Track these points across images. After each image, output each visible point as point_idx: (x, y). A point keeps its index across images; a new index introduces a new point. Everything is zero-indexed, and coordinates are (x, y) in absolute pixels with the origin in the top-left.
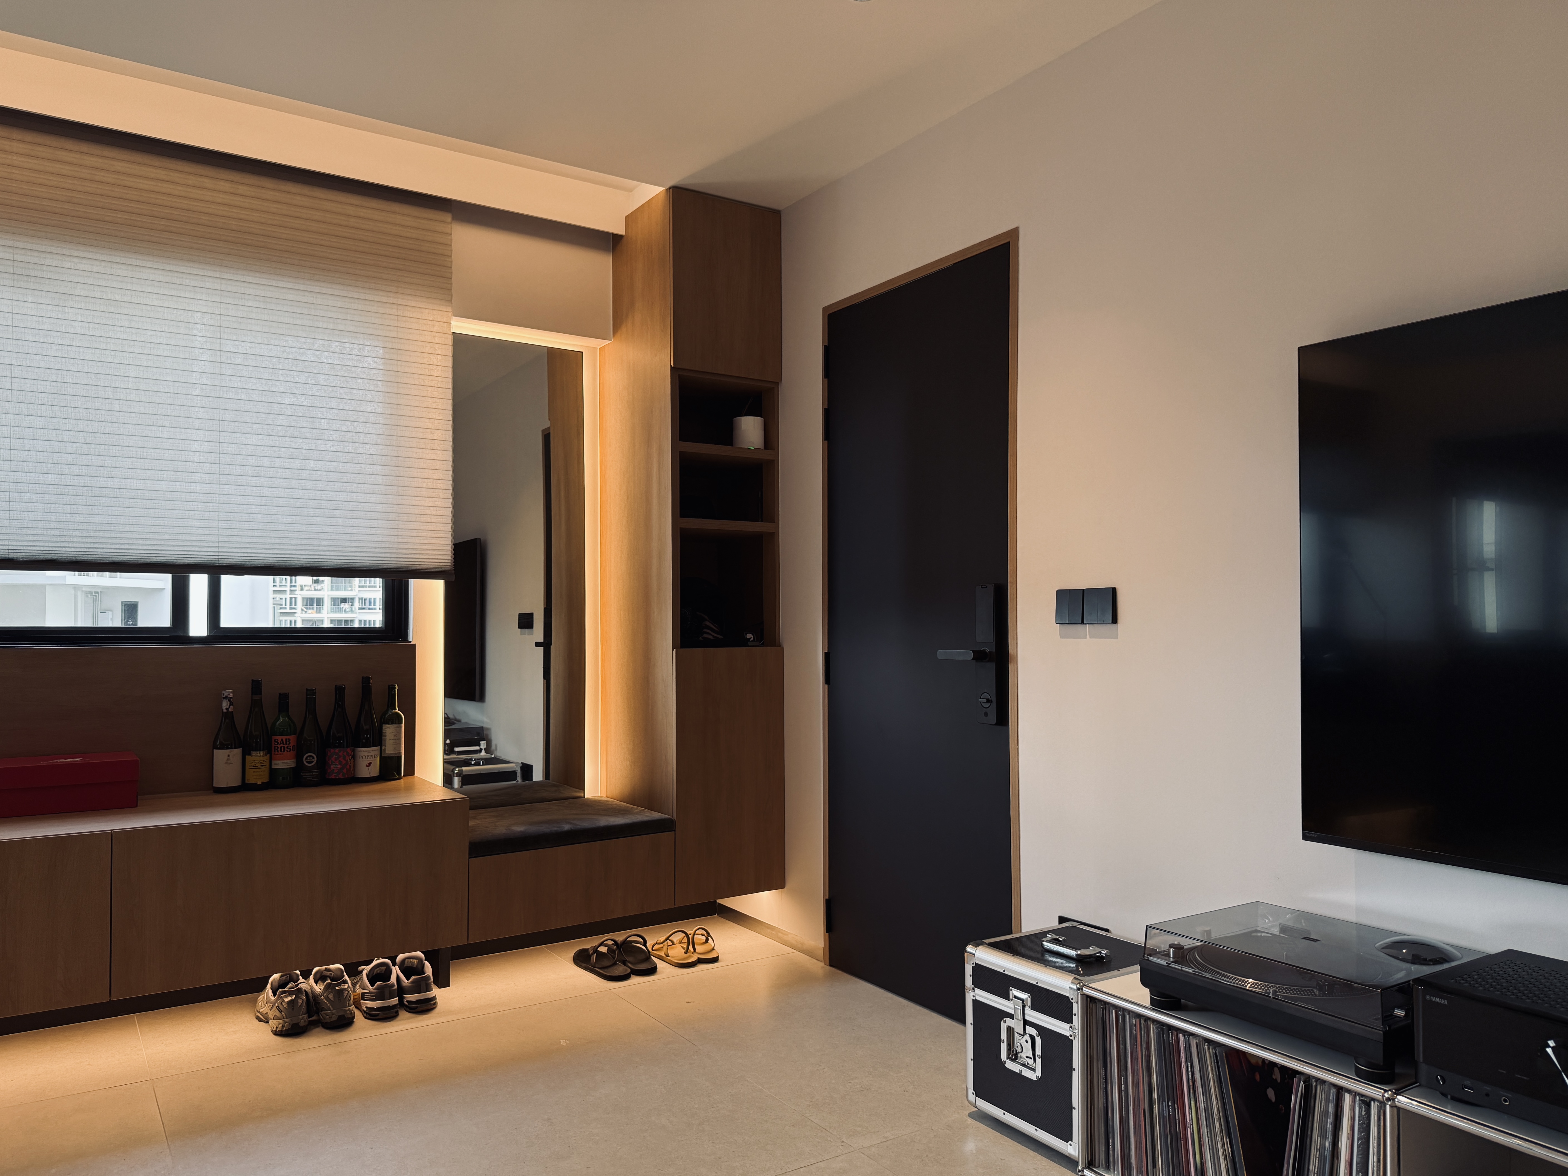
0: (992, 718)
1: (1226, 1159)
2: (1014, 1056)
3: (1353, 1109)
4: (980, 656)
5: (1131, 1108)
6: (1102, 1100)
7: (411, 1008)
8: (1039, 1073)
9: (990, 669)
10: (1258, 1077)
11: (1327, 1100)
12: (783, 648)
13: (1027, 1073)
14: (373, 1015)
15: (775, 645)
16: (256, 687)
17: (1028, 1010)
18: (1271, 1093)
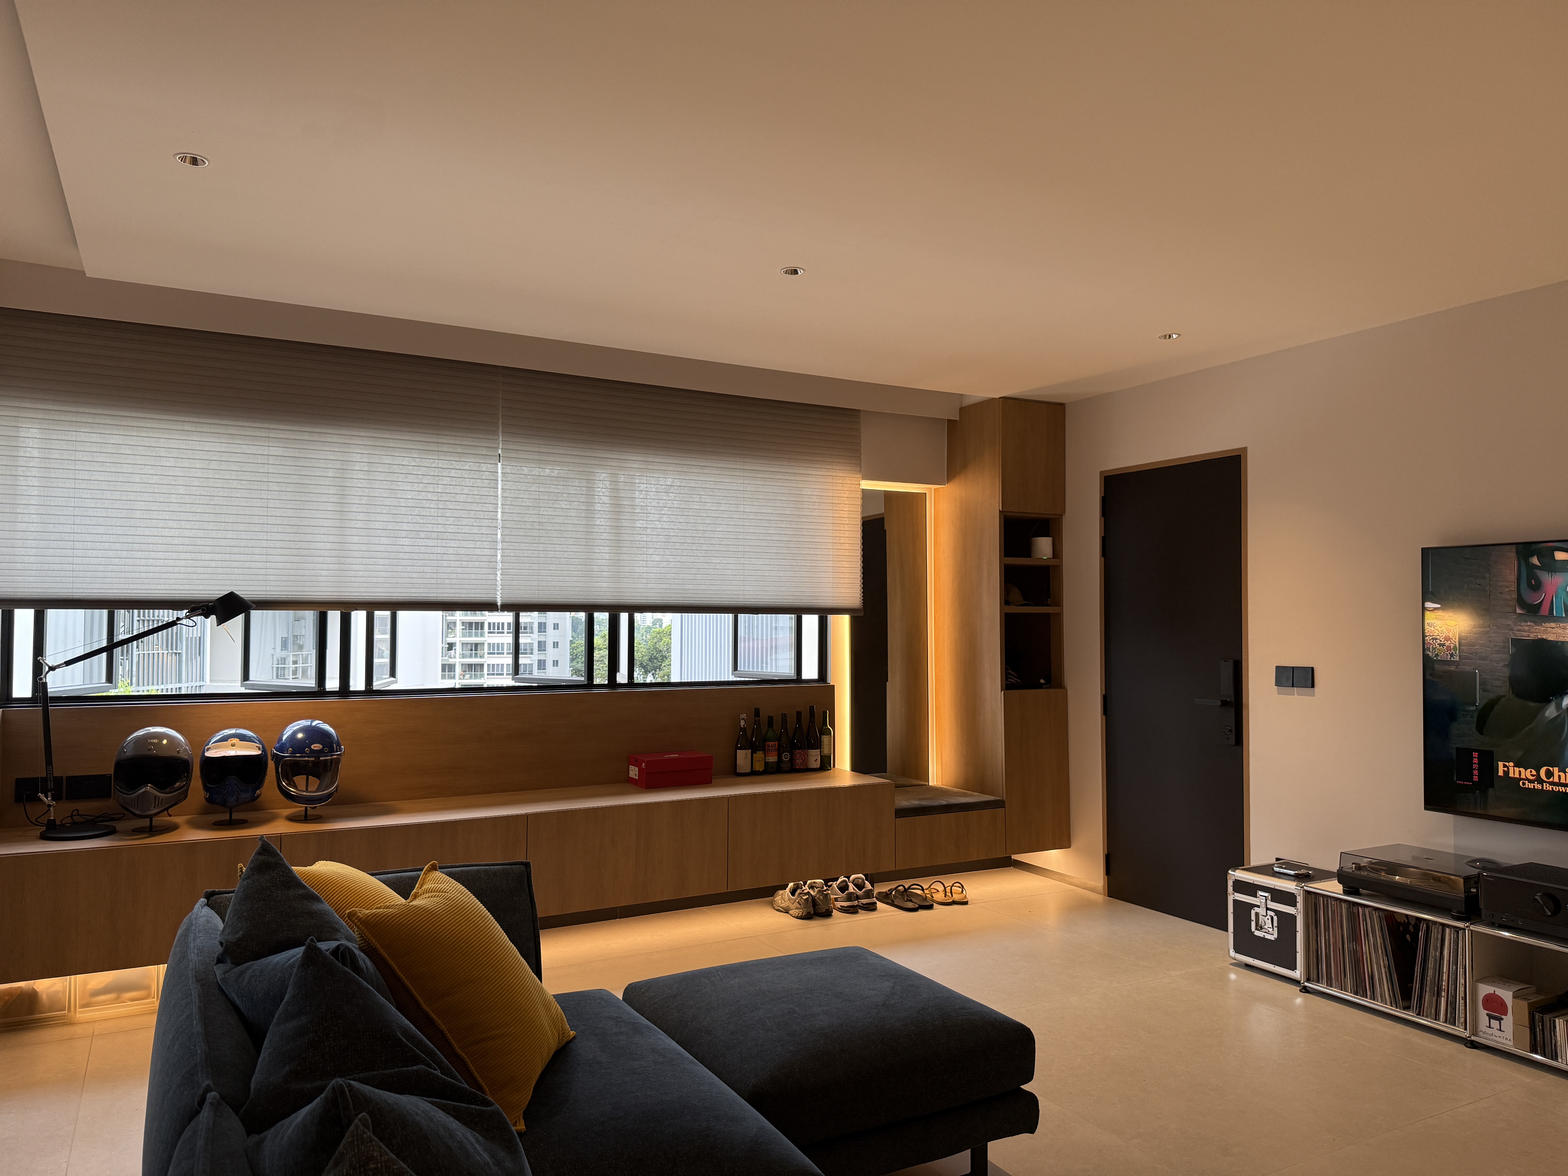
0: (1232, 741)
1: (1385, 967)
2: (1259, 927)
3: (1450, 935)
4: (1224, 703)
5: (1332, 949)
6: (1315, 946)
7: (864, 908)
8: (1276, 936)
9: (1231, 713)
10: (1401, 929)
11: (1438, 932)
12: (1067, 690)
13: (1268, 937)
14: (844, 910)
15: (1061, 688)
16: (757, 712)
17: (1269, 902)
18: (1408, 937)
